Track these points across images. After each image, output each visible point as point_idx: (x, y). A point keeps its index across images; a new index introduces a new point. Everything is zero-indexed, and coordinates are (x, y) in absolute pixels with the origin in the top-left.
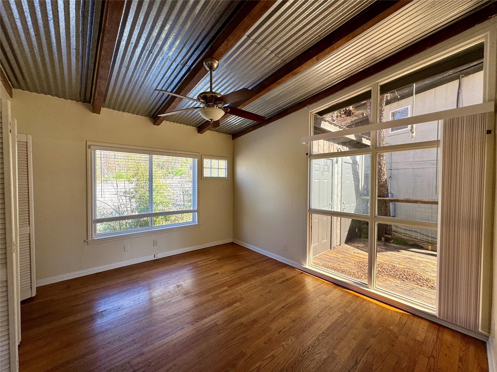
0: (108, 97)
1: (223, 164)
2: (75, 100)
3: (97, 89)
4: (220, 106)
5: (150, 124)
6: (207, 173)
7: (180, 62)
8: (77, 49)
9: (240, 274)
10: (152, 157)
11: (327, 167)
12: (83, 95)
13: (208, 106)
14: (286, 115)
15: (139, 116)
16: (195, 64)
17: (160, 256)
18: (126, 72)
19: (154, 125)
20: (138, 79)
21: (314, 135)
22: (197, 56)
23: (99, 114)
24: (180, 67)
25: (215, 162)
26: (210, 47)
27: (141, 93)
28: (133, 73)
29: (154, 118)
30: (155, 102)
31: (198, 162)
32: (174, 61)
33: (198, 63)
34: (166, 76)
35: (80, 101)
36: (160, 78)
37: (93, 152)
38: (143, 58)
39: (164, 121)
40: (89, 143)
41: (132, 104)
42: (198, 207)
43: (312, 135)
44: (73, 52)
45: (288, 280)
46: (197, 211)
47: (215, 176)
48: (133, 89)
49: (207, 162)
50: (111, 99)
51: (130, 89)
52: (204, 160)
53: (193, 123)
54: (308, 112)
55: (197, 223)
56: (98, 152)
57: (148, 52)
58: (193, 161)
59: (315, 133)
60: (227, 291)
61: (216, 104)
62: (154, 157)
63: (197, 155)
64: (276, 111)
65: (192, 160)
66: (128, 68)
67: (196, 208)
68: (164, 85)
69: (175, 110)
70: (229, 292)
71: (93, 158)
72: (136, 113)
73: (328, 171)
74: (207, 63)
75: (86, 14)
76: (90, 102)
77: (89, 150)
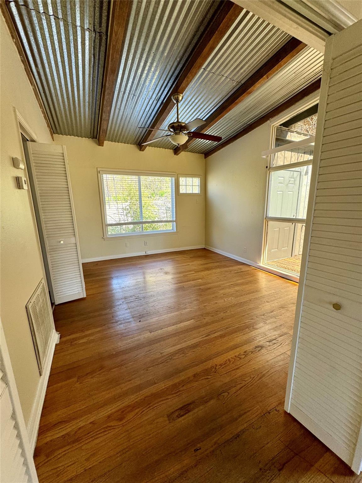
0: (108, 132)
1: (196, 181)
2: (88, 137)
3: (102, 128)
4: (185, 132)
5: (138, 151)
6: (182, 190)
7: (155, 99)
8: (89, 102)
9: (206, 266)
10: (140, 178)
11: (293, 179)
12: (92, 133)
13: (176, 134)
14: (251, 131)
15: (129, 145)
16: (166, 98)
17: (149, 253)
18: (119, 112)
19: (140, 151)
20: (127, 116)
21: (275, 147)
22: (167, 91)
23: (103, 146)
24: (155, 102)
25: (189, 180)
26: (176, 83)
27: (129, 126)
28: (124, 112)
29: (140, 145)
30: (139, 132)
31: (175, 180)
32: (151, 98)
33: (168, 97)
34: (146, 111)
35: (90, 138)
36: (142, 113)
37: (101, 175)
38: (130, 100)
39: (148, 147)
40: (99, 170)
41: (124, 136)
42: (176, 217)
43: (272, 148)
44: (87, 104)
45: (242, 272)
46: (175, 221)
47: (190, 192)
48: (124, 124)
49: (182, 180)
50: (110, 134)
51: (122, 125)
52: (180, 179)
53: (170, 146)
54: (270, 126)
55: (175, 231)
56: (104, 176)
57: (132, 95)
58: (172, 179)
59: (277, 145)
60: (194, 273)
61: (181, 131)
62: (143, 178)
63: (174, 175)
64: (242, 128)
65: (170, 179)
66: (120, 109)
67: (175, 219)
68: (145, 118)
69: (154, 138)
70: (195, 274)
71: (102, 180)
72: (126, 142)
73: (294, 184)
74: (174, 97)
75: (94, 78)
76: (96, 138)
77: (99, 175)
